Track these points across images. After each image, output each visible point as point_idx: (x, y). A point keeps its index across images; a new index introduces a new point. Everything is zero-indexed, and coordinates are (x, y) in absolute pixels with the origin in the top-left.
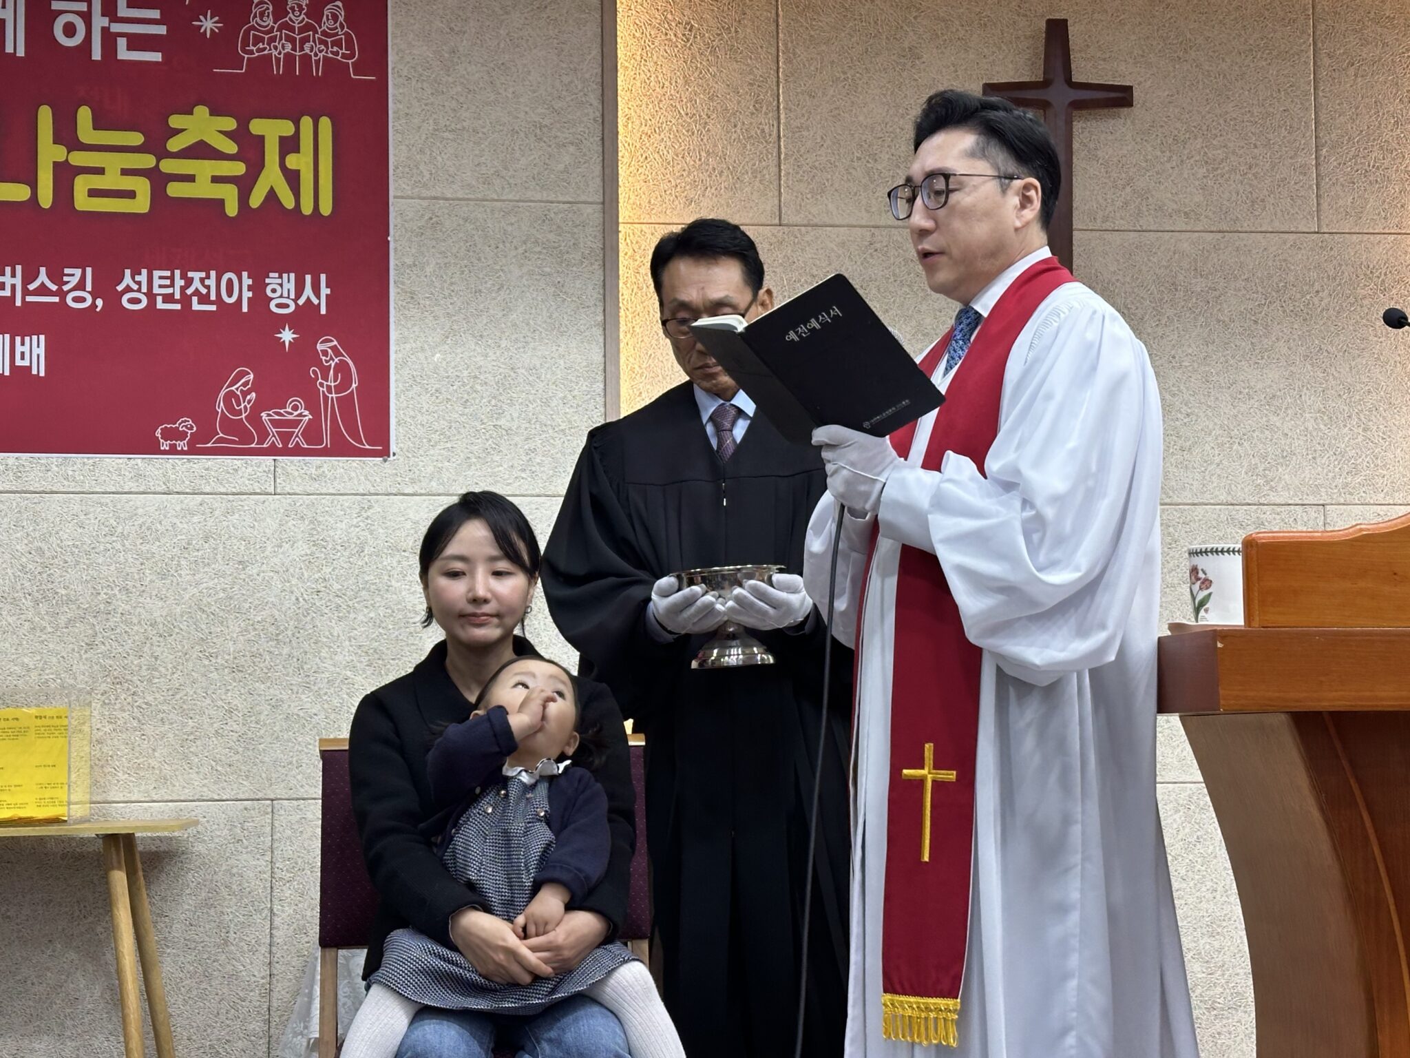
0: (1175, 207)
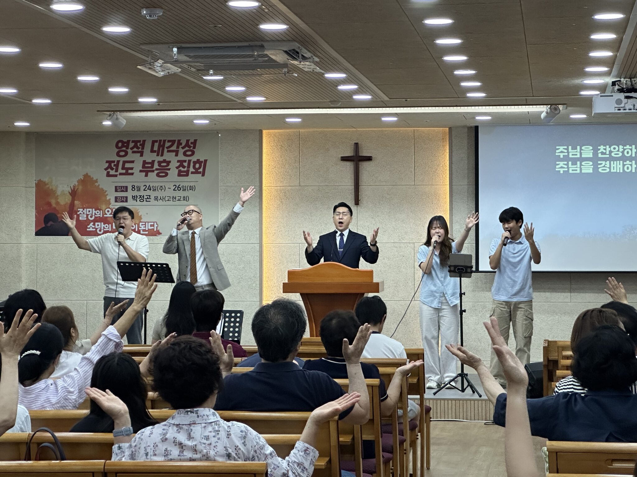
0: (383, 180)
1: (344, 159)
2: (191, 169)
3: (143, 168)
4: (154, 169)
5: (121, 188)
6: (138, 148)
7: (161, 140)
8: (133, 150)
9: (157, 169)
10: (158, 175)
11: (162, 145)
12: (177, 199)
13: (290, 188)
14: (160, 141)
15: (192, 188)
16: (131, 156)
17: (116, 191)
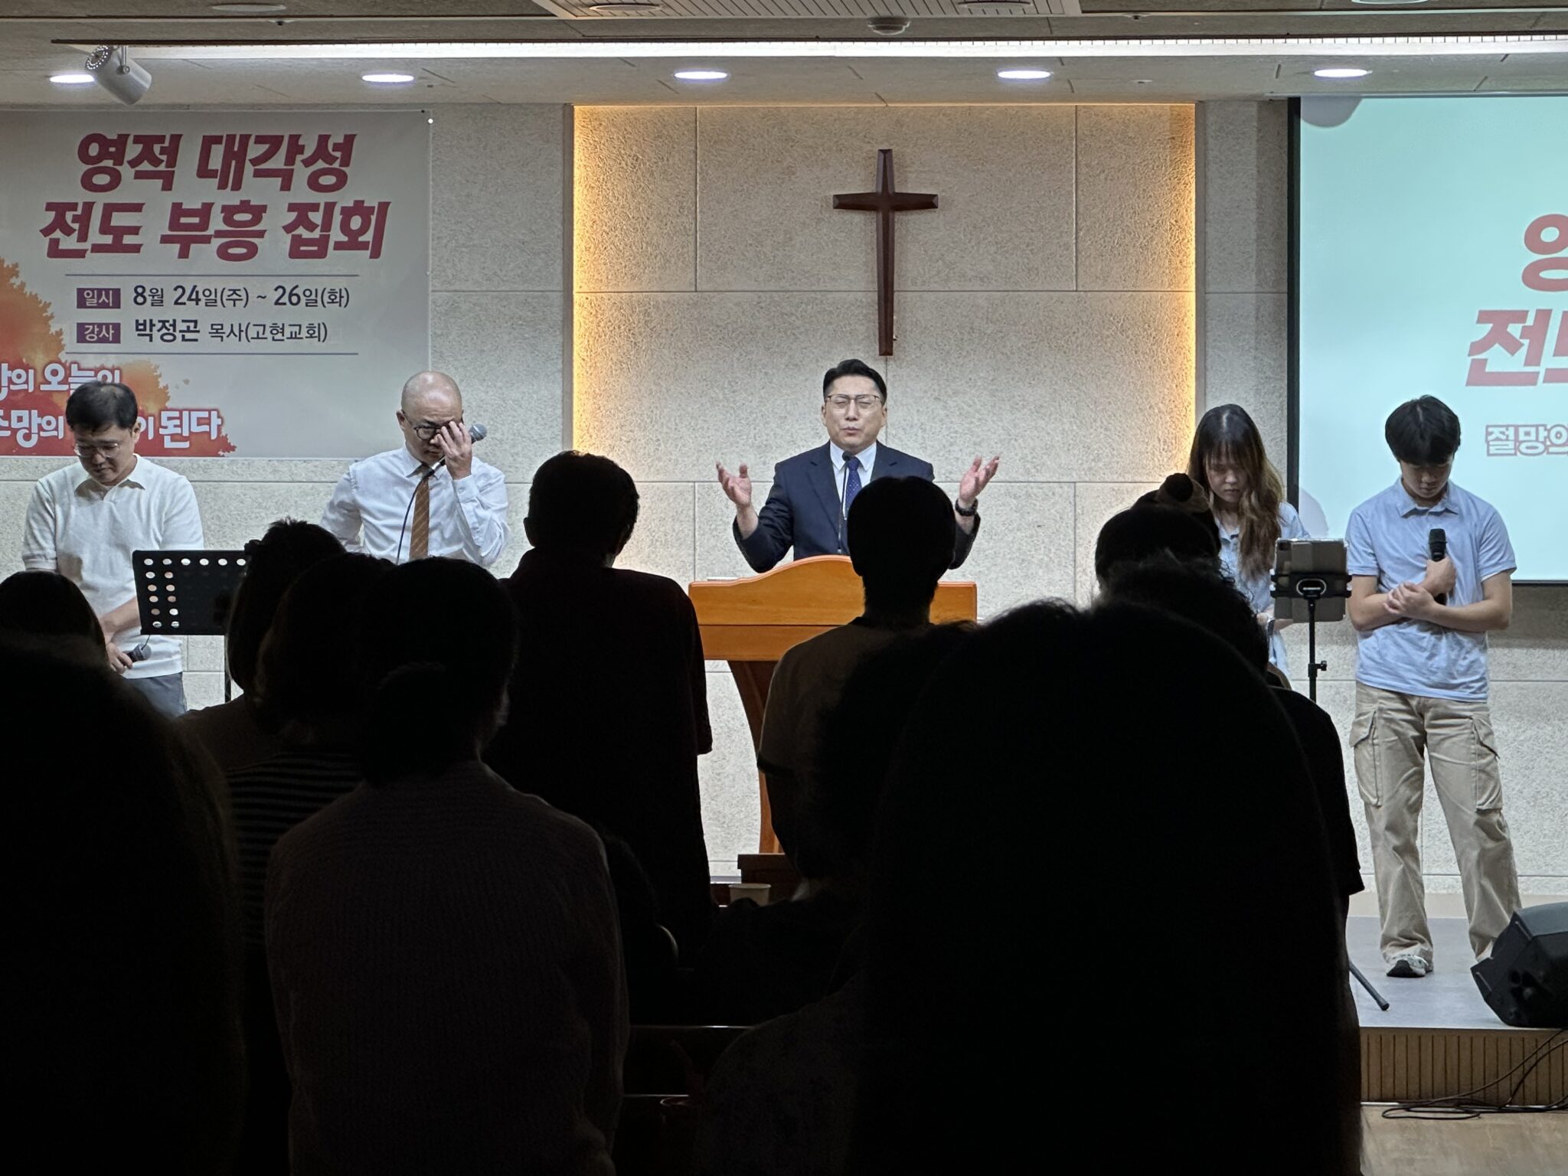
0: (973, 273)
1: (847, 203)
2: (336, 235)
3: (171, 228)
4: (210, 232)
5: (99, 296)
6: (156, 162)
7: (235, 136)
8: (140, 168)
9: (219, 234)
10: (223, 253)
11: (236, 154)
12: (287, 334)
13: (663, 297)
14: (231, 138)
15: (336, 297)
16: (130, 189)
17: (82, 303)
